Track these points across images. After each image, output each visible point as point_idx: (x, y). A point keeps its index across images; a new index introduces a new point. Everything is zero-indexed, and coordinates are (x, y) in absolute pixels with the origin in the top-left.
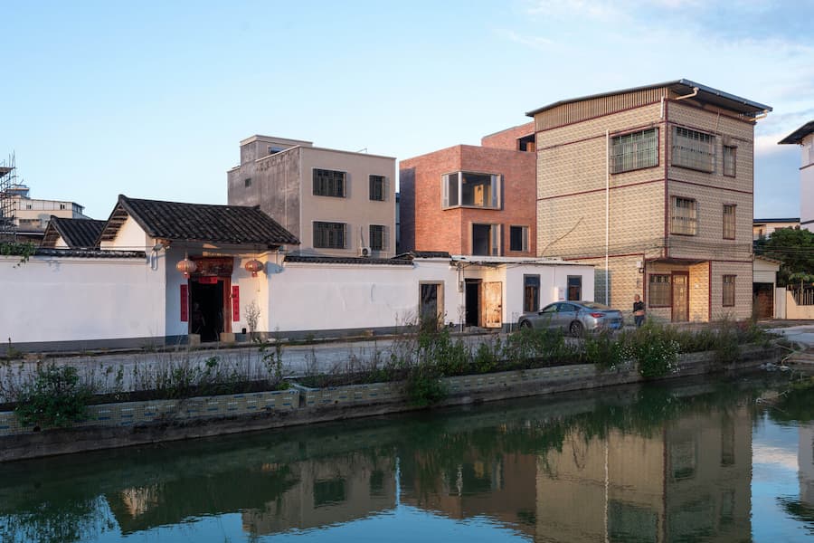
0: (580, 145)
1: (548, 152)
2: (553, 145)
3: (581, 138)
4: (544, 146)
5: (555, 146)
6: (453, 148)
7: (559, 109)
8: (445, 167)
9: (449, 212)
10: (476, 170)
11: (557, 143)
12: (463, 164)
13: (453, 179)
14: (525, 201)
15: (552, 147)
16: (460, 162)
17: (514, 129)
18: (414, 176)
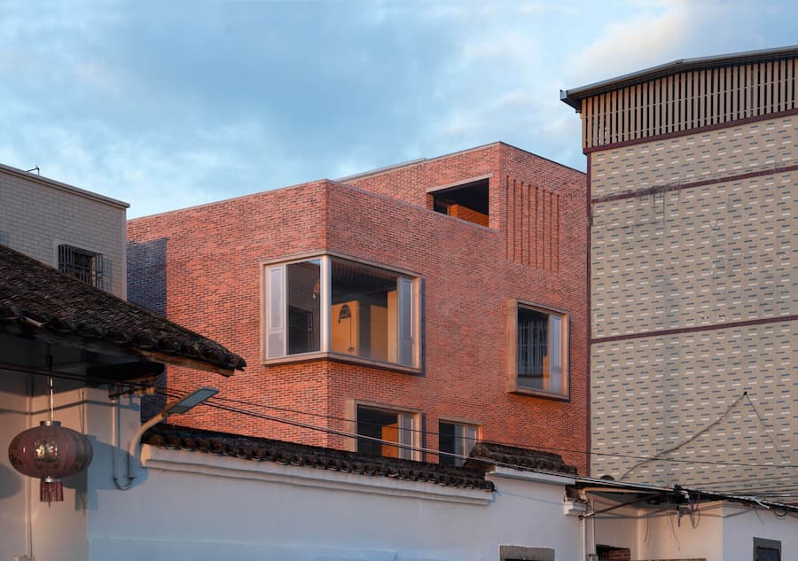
0: (737, 189)
1: (631, 205)
2: (645, 185)
3: (738, 169)
4: (616, 190)
5: (653, 191)
6: (300, 189)
7: (667, 87)
8: (271, 243)
9: (287, 372)
10: (366, 257)
11: (660, 182)
12: (330, 236)
13: (301, 276)
14: (470, 355)
15: (641, 194)
16: (321, 229)
17: (419, 167)
18: (161, 266)
